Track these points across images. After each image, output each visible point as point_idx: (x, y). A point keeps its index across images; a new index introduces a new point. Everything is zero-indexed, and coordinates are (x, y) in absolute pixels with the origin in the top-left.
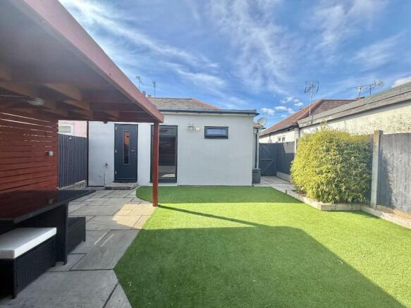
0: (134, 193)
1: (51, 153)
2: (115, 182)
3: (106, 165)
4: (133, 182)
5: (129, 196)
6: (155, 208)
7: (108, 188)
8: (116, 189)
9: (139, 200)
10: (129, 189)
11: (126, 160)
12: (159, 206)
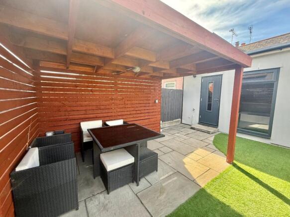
0: (212, 139)
1: (157, 101)
2: (199, 123)
3: (194, 110)
4: (214, 127)
5: (206, 141)
6: (228, 164)
7: (192, 128)
8: (198, 130)
9: (214, 147)
10: (208, 133)
11: (209, 107)
12: (235, 165)
